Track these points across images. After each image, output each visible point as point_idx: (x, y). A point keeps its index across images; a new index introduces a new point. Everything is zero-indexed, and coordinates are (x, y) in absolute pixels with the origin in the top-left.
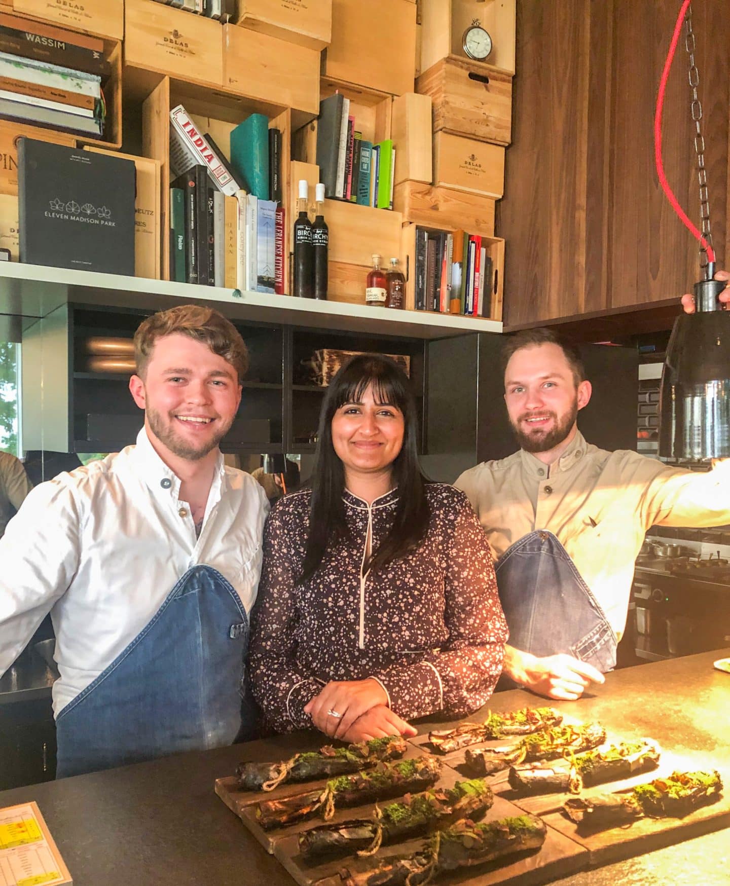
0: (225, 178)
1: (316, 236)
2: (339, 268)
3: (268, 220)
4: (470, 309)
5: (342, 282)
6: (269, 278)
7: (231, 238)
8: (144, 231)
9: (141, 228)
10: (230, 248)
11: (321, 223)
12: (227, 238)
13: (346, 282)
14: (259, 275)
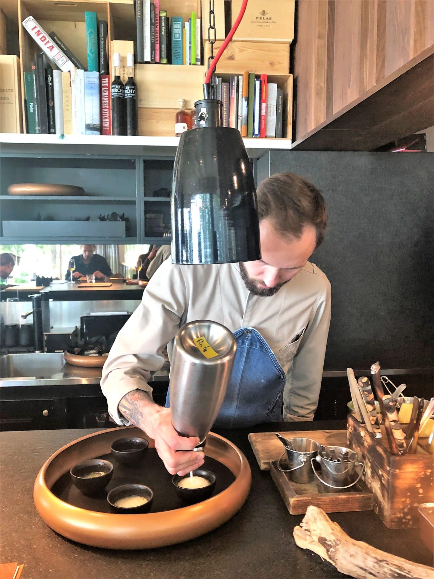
0: (62, 60)
1: (126, 92)
2: (154, 112)
3: (93, 85)
4: (257, 132)
5: (158, 122)
6: (94, 125)
7: (67, 101)
8: (8, 103)
9: (5, 101)
10: (68, 108)
11: (132, 82)
12: (64, 101)
13: (161, 122)
14: (87, 123)
